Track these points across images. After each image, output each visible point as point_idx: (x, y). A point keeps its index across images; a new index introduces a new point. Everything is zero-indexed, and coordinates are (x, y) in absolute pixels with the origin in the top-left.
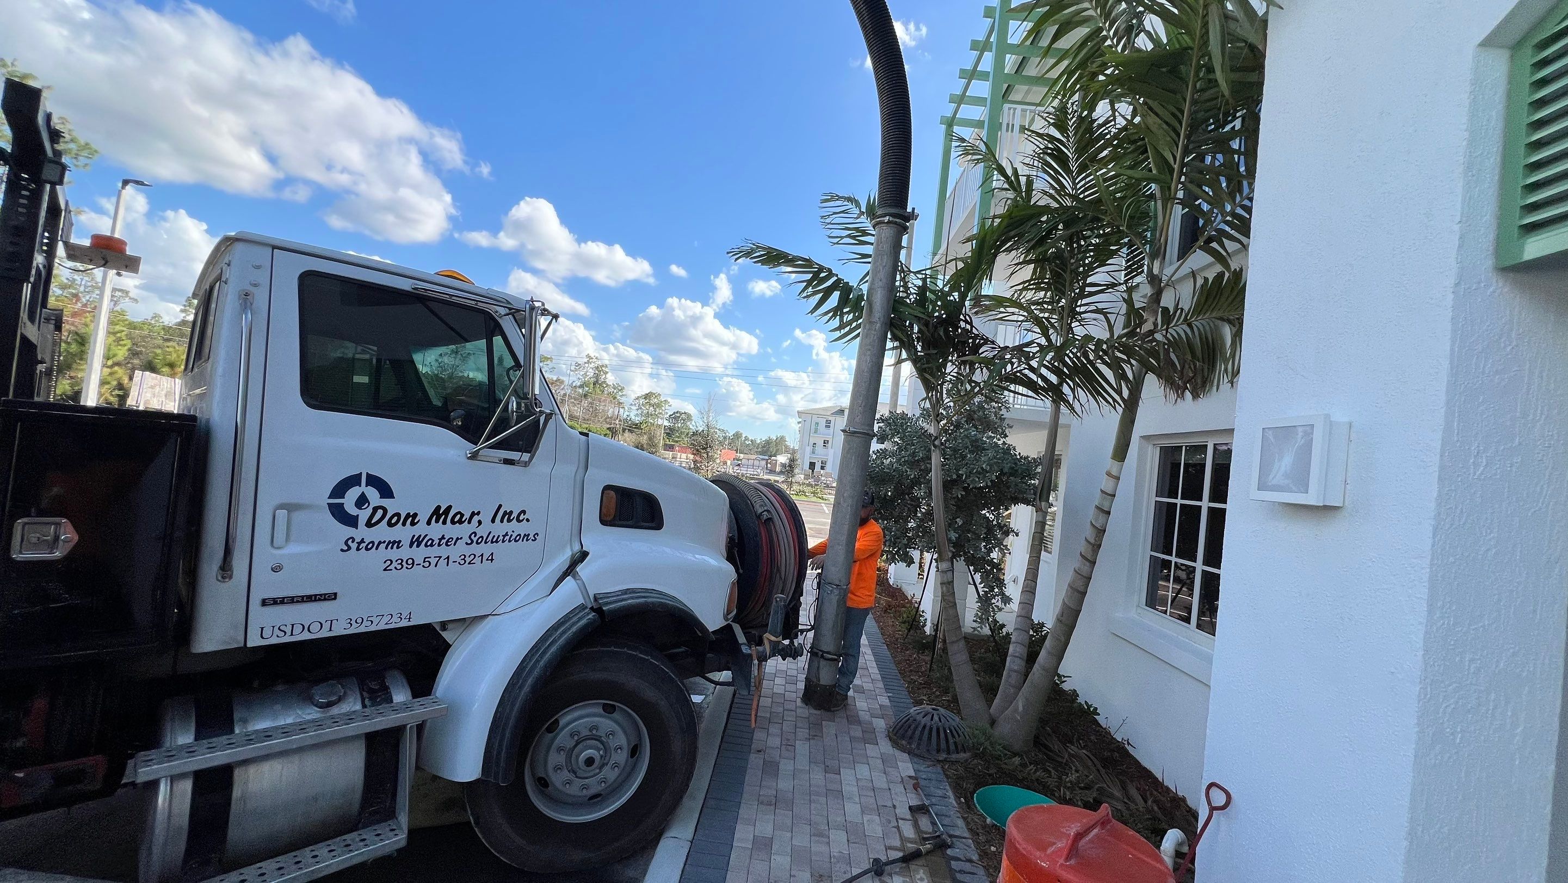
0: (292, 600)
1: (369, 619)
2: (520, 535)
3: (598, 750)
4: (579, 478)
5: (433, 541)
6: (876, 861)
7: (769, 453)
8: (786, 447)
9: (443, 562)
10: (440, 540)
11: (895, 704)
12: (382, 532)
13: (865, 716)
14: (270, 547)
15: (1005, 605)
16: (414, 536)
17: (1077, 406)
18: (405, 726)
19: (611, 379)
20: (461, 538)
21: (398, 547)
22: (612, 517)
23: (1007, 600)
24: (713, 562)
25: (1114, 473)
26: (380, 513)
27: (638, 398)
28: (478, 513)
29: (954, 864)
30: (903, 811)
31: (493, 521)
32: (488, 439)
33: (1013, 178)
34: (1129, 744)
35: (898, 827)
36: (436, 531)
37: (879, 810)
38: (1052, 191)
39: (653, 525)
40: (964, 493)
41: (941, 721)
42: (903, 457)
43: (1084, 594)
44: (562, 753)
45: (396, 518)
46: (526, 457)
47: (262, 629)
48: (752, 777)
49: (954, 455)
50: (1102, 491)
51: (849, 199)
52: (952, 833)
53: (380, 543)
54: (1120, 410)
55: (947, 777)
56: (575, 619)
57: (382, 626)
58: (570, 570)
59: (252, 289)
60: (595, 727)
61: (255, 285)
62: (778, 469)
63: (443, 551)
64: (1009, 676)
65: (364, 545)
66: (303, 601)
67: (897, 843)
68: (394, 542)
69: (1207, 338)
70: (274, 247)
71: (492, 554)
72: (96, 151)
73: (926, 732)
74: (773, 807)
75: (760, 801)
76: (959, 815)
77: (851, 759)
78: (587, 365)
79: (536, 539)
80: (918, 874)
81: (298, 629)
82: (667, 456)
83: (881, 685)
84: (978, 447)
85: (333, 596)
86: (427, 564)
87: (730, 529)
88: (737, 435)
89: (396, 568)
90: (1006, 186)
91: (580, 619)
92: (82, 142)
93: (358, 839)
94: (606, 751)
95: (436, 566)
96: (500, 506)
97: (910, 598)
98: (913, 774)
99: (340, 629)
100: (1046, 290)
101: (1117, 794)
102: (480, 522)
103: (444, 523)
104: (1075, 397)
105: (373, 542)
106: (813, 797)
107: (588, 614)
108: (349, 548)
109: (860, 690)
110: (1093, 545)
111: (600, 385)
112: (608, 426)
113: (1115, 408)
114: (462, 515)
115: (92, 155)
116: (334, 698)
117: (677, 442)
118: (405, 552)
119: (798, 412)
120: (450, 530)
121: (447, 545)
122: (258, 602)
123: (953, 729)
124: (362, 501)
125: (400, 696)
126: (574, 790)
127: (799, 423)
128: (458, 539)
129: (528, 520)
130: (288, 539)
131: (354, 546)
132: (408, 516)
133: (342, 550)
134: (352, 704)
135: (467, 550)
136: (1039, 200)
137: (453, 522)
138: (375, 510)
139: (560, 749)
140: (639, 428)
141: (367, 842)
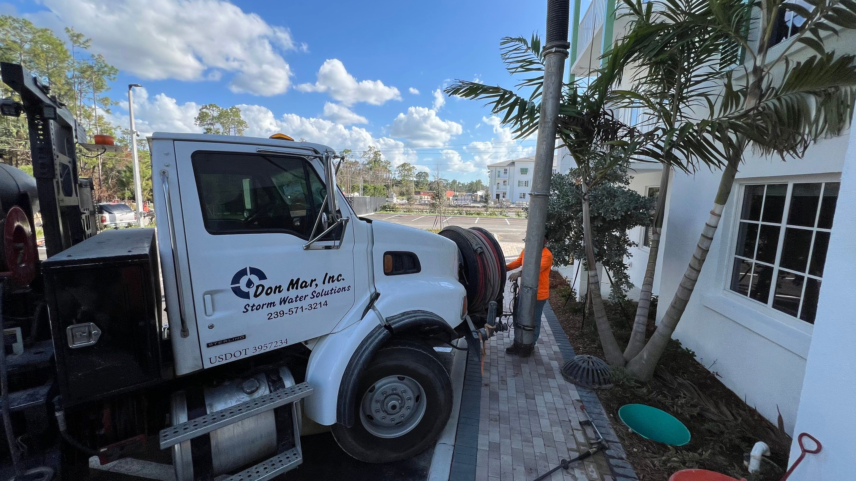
0: (223, 342)
1: (265, 346)
2: (340, 289)
3: (398, 400)
4: (369, 249)
5: (292, 299)
6: (564, 461)
7: (473, 190)
8: (482, 185)
9: (299, 310)
10: (296, 298)
11: (563, 350)
12: (263, 299)
13: (545, 359)
14: (205, 316)
15: (630, 289)
16: (281, 298)
17: (690, 168)
18: (292, 403)
19: (383, 158)
20: (308, 295)
21: (274, 306)
22: (391, 270)
23: (631, 286)
24: (451, 287)
25: (717, 212)
26: (260, 288)
27: (398, 167)
28: (315, 280)
29: (612, 461)
30: (575, 424)
31: (324, 283)
32: (315, 236)
33: (637, 6)
34: (717, 374)
35: (573, 435)
36: (293, 293)
37: (561, 423)
38: (670, 13)
39: (415, 270)
40: (602, 224)
41: (594, 366)
42: (562, 204)
43: (691, 290)
44: (378, 404)
45: (270, 290)
46: (337, 243)
47: (210, 358)
48: (484, 402)
49: (595, 200)
50: (706, 224)
51: (520, 40)
52: (607, 439)
53: (263, 305)
54: (723, 168)
55: (600, 399)
56: (376, 334)
57: (273, 348)
58: (370, 306)
59: (166, 168)
60: (395, 389)
61: (167, 166)
62: (478, 199)
63: (299, 304)
64: (635, 335)
65: (254, 307)
66: (228, 342)
67: (574, 446)
68: (271, 303)
69: (793, 106)
70: (174, 140)
71: (326, 301)
72: (117, 70)
73: (585, 372)
74: (498, 423)
75: (490, 419)
76: (611, 426)
77: (541, 389)
78: (369, 152)
79: (349, 289)
80: (590, 467)
81: (229, 356)
82: (417, 198)
83: (552, 338)
84: (612, 194)
85: (244, 337)
86: (291, 313)
87: (459, 260)
88: (454, 182)
89: (274, 317)
90: (632, 12)
91: (380, 334)
92: (110, 66)
93: (278, 461)
94: (402, 401)
95: (296, 313)
96: (327, 274)
97: (564, 278)
98: (579, 398)
99: (250, 354)
100: (659, 84)
101: (713, 409)
102: (317, 285)
103: (297, 288)
104: (688, 161)
105: (259, 305)
106: (520, 415)
107: (384, 331)
108: (247, 310)
109: (542, 343)
110: (699, 260)
111: (378, 162)
112: (385, 184)
113: (720, 168)
114: (306, 283)
115: (116, 72)
116: (253, 389)
117: (421, 189)
118: (278, 308)
119: (488, 166)
120: (301, 292)
121: (300, 300)
122: (205, 345)
123: (602, 371)
124: (249, 283)
125: (289, 383)
126: (387, 421)
127: (489, 172)
128: (306, 296)
129: (343, 279)
130: (214, 310)
131: (250, 309)
132: (276, 287)
133: (244, 312)
134: (264, 391)
135: (312, 301)
136: (656, 19)
137: (302, 287)
138: (258, 287)
139: (377, 401)
140: (401, 183)
141: (283, 463)
